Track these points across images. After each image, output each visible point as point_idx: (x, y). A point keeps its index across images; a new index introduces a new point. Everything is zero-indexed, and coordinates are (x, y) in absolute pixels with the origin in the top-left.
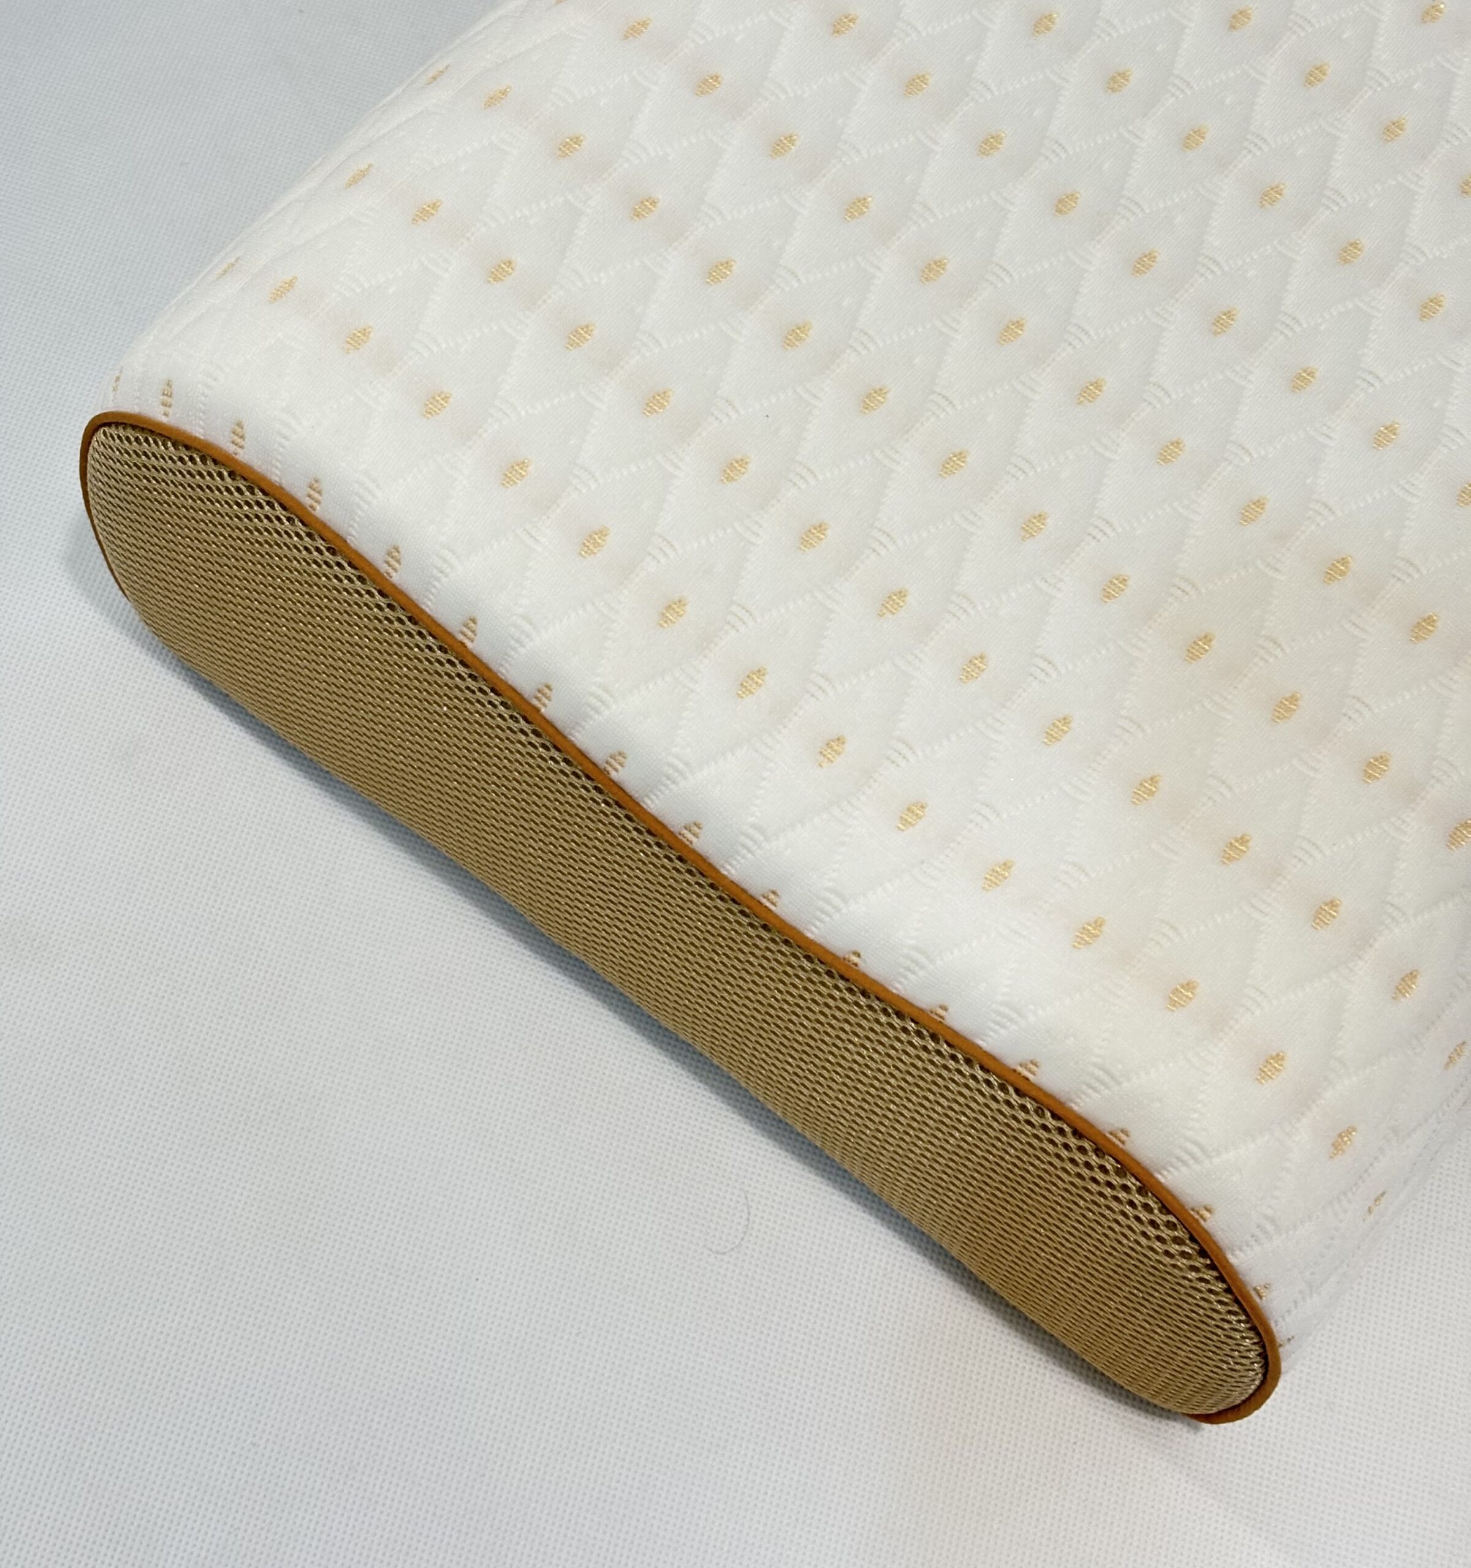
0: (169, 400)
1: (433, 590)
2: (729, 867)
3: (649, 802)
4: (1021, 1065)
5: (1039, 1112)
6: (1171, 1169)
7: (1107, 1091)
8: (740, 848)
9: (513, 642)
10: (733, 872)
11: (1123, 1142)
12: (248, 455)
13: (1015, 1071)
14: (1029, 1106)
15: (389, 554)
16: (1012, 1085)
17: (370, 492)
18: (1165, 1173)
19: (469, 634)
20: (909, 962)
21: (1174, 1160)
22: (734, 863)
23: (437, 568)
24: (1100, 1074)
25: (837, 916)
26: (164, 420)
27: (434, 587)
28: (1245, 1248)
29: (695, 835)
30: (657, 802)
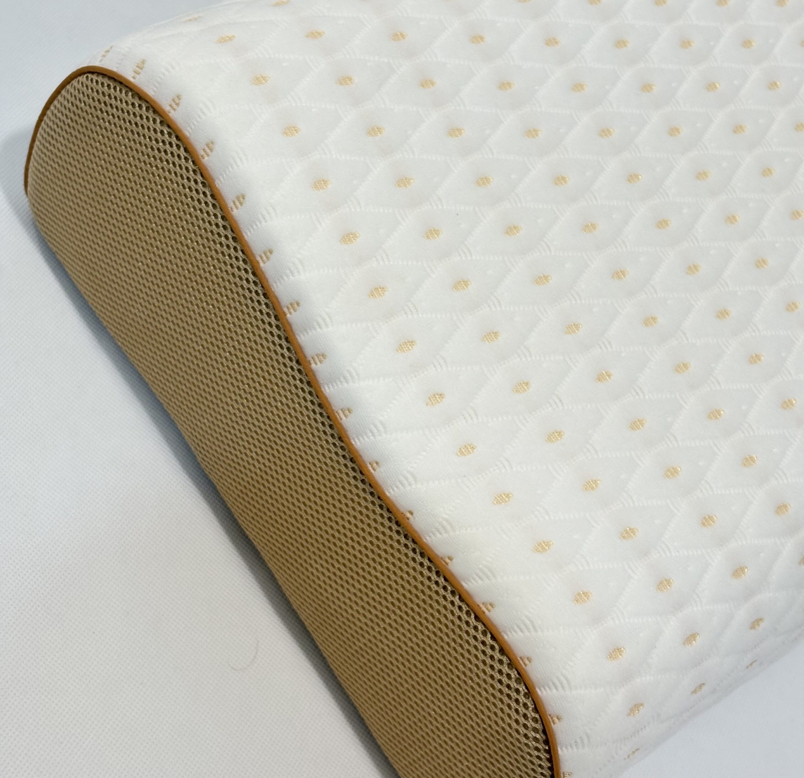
0: (140, 70)
1: (255, 227)
2: (357, 441)
3: (327, 388)
4: (483, 604)
5: (484, 633)
6: (547, 689)
7: (528, 634)
8: (368, 432)
9: (288, 272)
10: (358, 443)
11: (526, 665)
12: (176, 116)
13: (478, 606)
14: (480, 628)
15: (238, 198)
16: (475, 614)
17: (241, 160)
18: (543, 689)
19: (265, 258)
20: (440, 527)
21: (551, 684)
22: (361, 439)
23: (262, 215)
24: (528, 622)
25: (408, 488)
26: (132, 80)
27: (256, 225)
28: (569, 747)
29: (345, 416)
30: (332, 389)
